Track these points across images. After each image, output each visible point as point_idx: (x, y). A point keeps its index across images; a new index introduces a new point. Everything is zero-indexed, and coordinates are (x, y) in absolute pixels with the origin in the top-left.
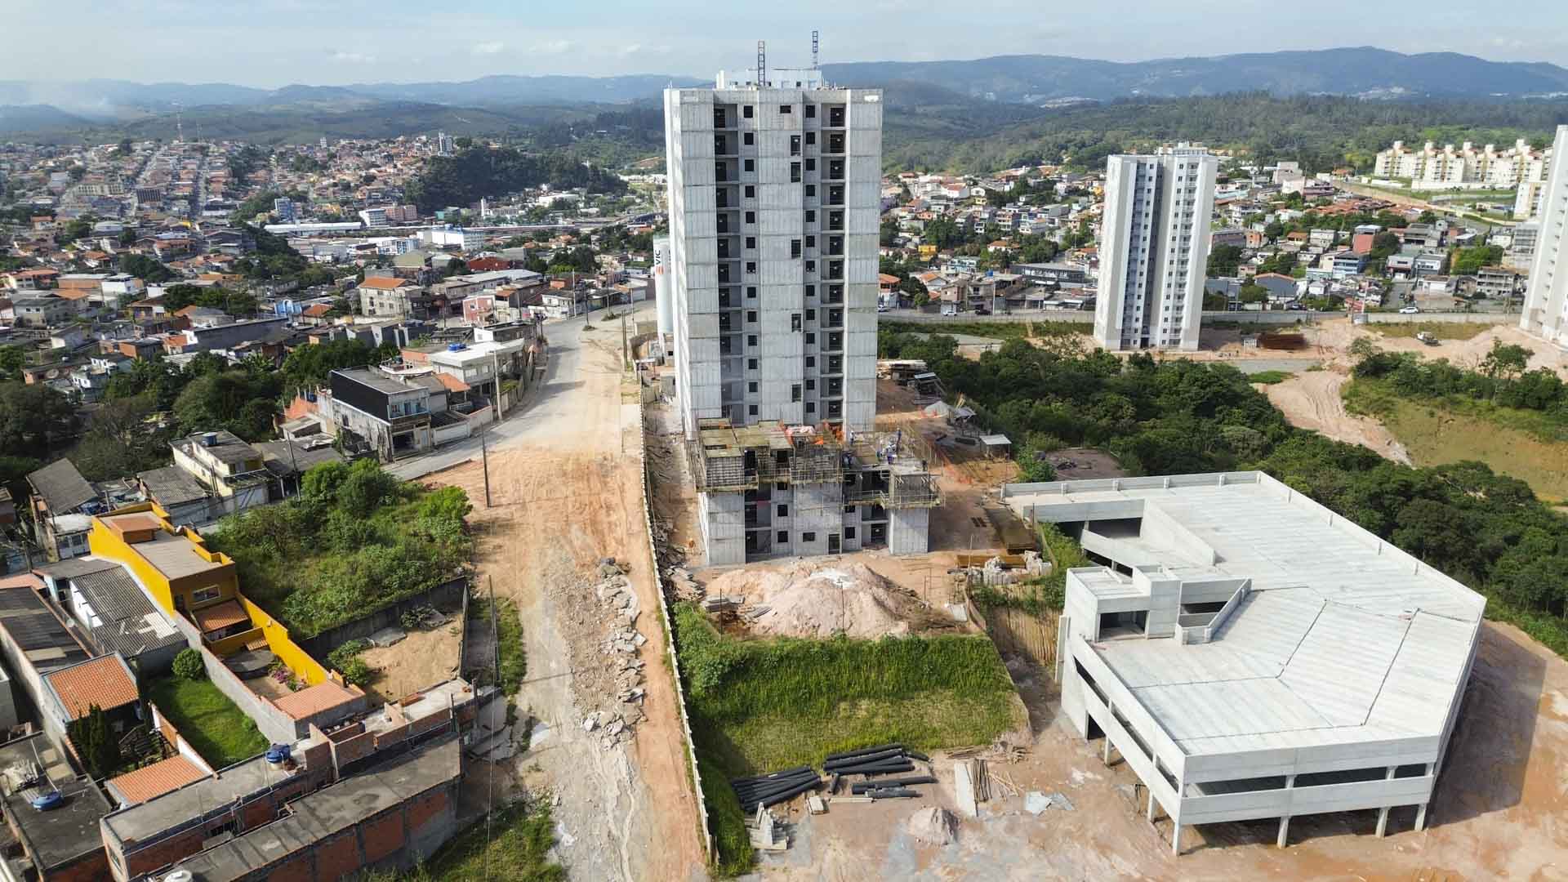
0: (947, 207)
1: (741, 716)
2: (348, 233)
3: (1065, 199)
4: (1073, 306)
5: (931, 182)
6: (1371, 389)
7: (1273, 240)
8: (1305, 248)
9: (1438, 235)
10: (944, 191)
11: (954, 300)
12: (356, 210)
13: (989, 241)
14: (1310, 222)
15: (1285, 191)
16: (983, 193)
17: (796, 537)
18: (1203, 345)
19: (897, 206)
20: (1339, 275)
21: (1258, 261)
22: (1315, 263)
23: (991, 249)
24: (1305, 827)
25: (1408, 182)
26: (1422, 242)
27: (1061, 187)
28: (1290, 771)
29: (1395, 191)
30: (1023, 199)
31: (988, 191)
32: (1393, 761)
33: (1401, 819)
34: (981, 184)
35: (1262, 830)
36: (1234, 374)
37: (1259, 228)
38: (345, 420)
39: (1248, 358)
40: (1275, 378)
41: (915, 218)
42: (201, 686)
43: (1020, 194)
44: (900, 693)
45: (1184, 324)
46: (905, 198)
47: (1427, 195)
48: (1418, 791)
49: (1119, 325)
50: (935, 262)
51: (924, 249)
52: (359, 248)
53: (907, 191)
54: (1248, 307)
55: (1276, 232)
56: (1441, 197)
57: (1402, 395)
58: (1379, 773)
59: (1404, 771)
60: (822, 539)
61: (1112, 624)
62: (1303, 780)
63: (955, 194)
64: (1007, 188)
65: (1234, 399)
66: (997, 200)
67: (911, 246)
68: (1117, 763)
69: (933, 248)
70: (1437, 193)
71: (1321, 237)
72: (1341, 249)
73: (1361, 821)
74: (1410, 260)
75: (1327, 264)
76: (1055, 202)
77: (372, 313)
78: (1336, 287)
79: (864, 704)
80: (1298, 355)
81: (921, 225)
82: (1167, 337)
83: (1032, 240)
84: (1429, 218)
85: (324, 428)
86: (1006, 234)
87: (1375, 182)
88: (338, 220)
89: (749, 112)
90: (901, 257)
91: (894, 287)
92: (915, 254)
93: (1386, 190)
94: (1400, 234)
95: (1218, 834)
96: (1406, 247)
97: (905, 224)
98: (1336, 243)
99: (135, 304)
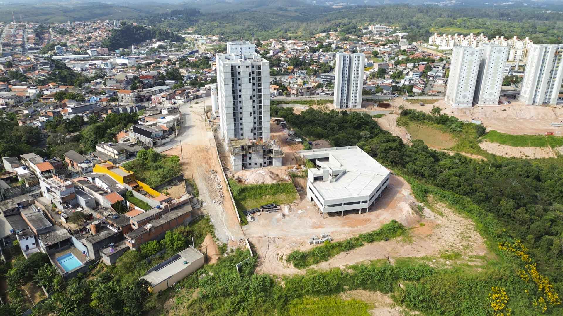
0: (296, 53)
1: (243, 199)
2: (85, 59)
3: (335, 50)
4: (329, 94)
5: (292, 43)
6: (404, 119)
7: (396, 66)
8: (405, 69)
9: (443, 65)
10: (296, 47)
11: (295, 93)
12: (86, 50)
13: (310, 65)
14: (408, 60)
15: (402, 49)
16: (308, 48)
17: (253, 164)
18: (363, 106)
19: (280, 52)
20: (414, 78)
21: (391, 73)
22: (407, 74)
23: (311, 68)
24: (346, 213)
25: (438, 46)
26: (438, 68)
27: (333, 46)
28: (343, 203)
29: (434, 50)
30: (321, 50)
31: (310, 47)
32: (361, 200)
33: (364, 211)
34: (308, 44)
35: (338, 213)
36: (368, 116)
37: (393, 61)
38: (138, 138)
39: (373, 110)
40: (380, 116)
41: (286, 57)
42: (132, 198)
43: (320, 48)
44: (275, 194)
45: (357, 101)
46: (283, 49)
47: (442, 51)
48: (366, 206)
49: (340, 102)
50: (293, 72)
51: (289, 67)
52: (90, 65)
53: (284, 47)
54: (377, 94)
55: (397, 63)
56: (447, 52)
57: (411, 121)
58: (359, 202)
59: (363, 202)
60: (259, 164)
61: (316, 179)
62: (345, 204)
63: (299, 48)
64: (316, 46)
65: (367, 123)
66: (313, 50)
67: (285, 66)
68: (316, 205)
69: (292, 67)
70: (445, 51)
71: (410, 65)
72: (415, 69)
73: (356, 211)
74: (434, 73)
75: (411, 74)
76: (332, 51)
77: (122, 101)
78: (412, 82)
79: (268, 196)
80: (388, 109)
81: (288, 59)
82: (353, 105)
83: (324, 65)
84: (441, 60)
85: (131, 140)
86: (315, 62)
87: (429, 46)
88: (79, 54)
89: (239, 67)
90: (282, 70)
91: (278, 89)
92: (286, 69)
93: (431, 49)
94: (432, 65)
95: (331, 214)
96: (434, 69)
97: (283, 59)
98: (414, 67)
99: (43, 97)
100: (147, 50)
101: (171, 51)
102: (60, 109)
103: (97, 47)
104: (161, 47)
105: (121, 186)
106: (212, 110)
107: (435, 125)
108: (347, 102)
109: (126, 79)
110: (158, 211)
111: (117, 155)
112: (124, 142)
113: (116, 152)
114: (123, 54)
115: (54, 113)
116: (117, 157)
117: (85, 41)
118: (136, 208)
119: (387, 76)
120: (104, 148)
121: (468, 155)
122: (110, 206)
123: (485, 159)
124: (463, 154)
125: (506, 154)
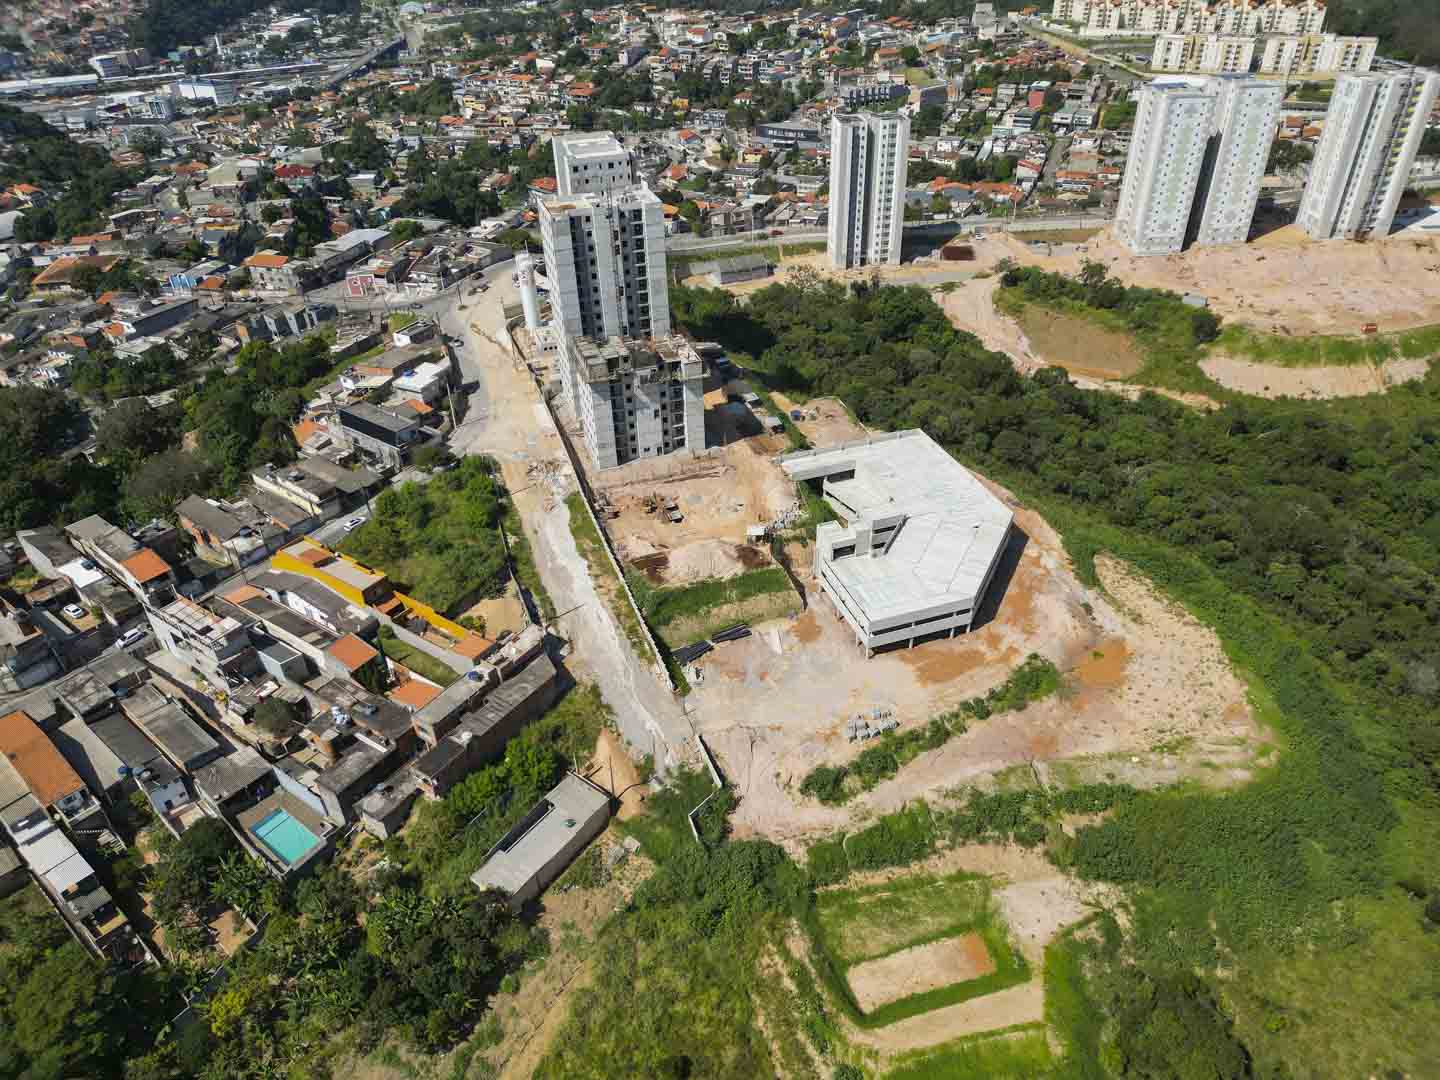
0: (694, 55)
3: (797, 41)
5: (677, 23)
7: (968, 95)
8: (992, 104)
9: (1091, 91)
10: (689, 36)
13: (734, 93)
14: (996, 76)
15: (981, 36)
16: (725, 38)
17: (640, 450)
19: (648, 53)
20: (1017, 132)
21: (955, 118)
22: (999, 120)
23: (737, 101)
24: (919, 640)
25: (1075, 26)
26: (1080, 98)
27: (793, 30)
28: (913, 620)
29: (1067, 39)
30: (760, 44)
31: (729, 35)
32: (956, 609)
34: (722, 26)
35: (902, 645)
37: (959, 79)
38: (356, 441)
40: (949, 287)
41: (666, 70)
42: (393, 641)
43: (758, 37)
44: (744, 596)
45: (890, 247)
46: (653, 43)
47: (1088, 43)
48: (967, 619)
49: (845, 251)
50: (688, 116)
51: (678, 101)
53: (656, 37)
54: (936, 217)
55: (969, 89)
56: (1100, 47)
58: (950, 615)
59: (960, 613)
60: (654, 451)
61: (839, 552)
62: (918, 623)
63: (699, 40)
64: (745, 30)
66: (739, 46)
67: (665, 101)
68: (842, 618)
69: (686, 101)
70: (1097, 43)
71: (1006, 91)
72: (1022, 104)
73: (944, 634)
74: (1070, 116)
75: (1008, 121)
76: (789, 47)
77: (264, 285)
78: (1014, 145)
79: (725, 607)
80: (964, 264)
81: (670, 76)
82: (878, 257)
83: (775, 90)
84: (1088, 72)
86: (748, 84)
87: (1054, 27)
88: (67, 72)
90: (659, 113)
91: (675, 217)
92: (672, 108)
93: (1059, 36)
94: (1063, 89)
96: (1069, 103)
97: (657, 77)
98: (1018, 97)
99: (37, 280)
100: (260, 47)
101: (329, 47)
102: (100, 324)
103: (113, 48)
104: (297, 34)
105: (360, 612)
106: (523, 319)
107: (1091, 310)
108: (864, 252)
109: (241, 183)
110: (476, 686)
111: (319, 505)
112: (319, 449)
113: (316, 499)
114: (197, 68)
115: (87, 337)
116: (318, 511)
117: (77, 29)
118: (413, 676)
119: (945, 129)
120: (276, 483)
121: (1175, 396)
122: (347, 676)
123: (1215, 406)
124: (1161, 391)
125: (1267, 388)
